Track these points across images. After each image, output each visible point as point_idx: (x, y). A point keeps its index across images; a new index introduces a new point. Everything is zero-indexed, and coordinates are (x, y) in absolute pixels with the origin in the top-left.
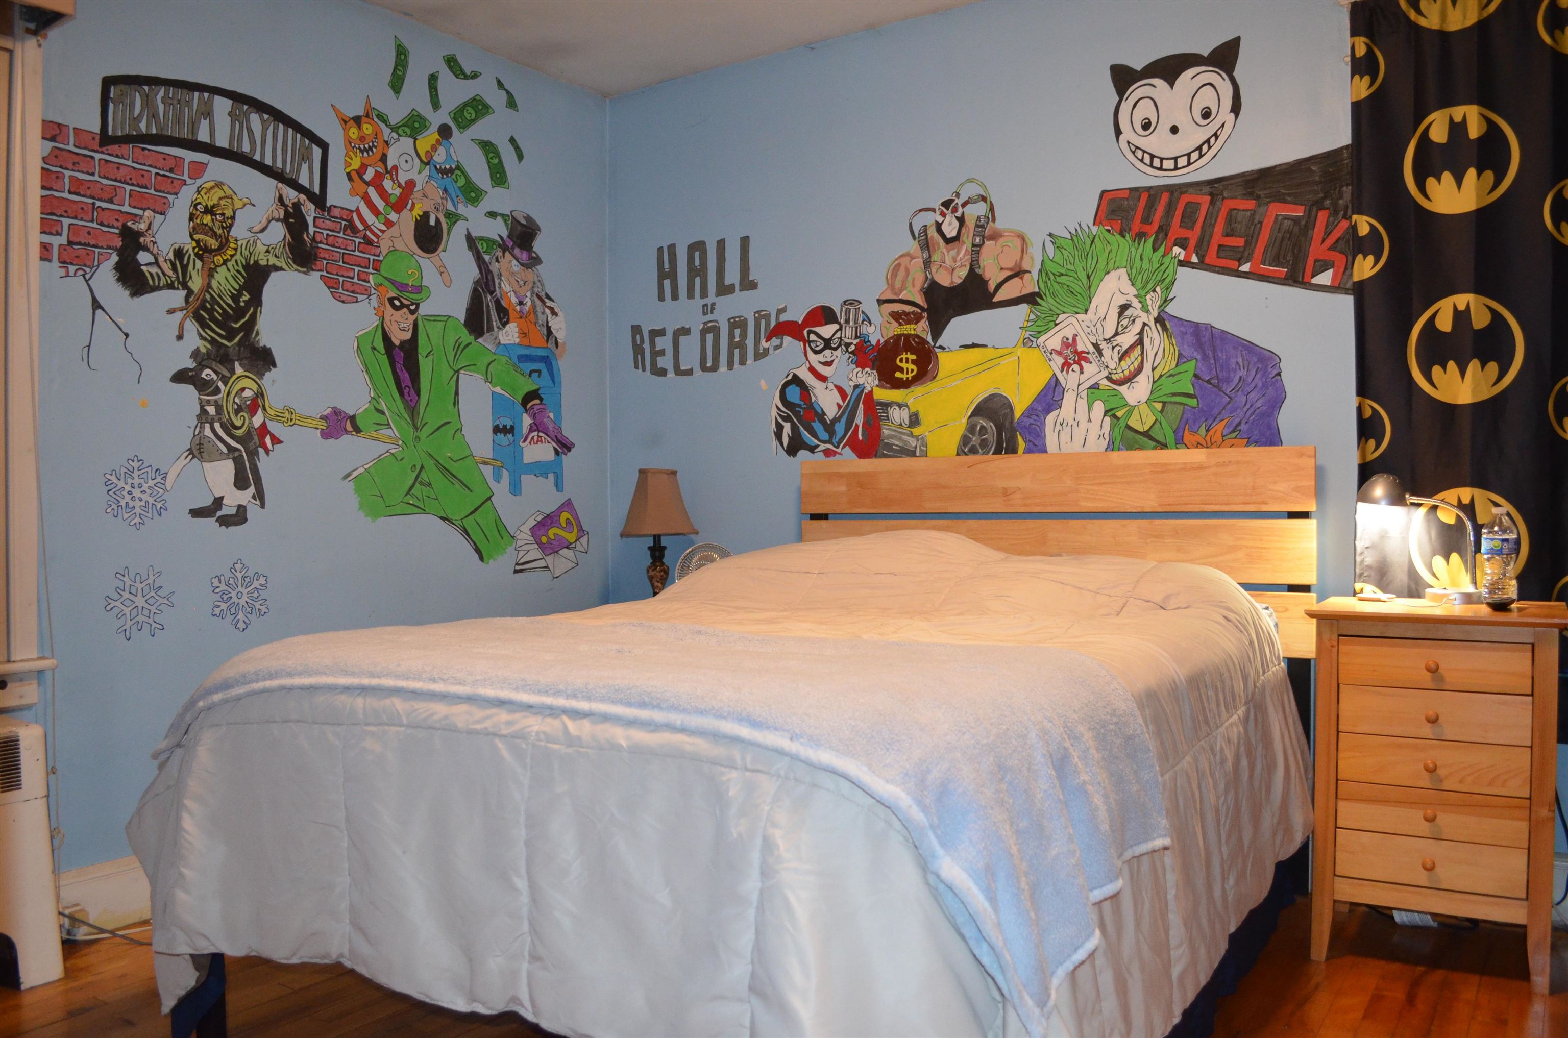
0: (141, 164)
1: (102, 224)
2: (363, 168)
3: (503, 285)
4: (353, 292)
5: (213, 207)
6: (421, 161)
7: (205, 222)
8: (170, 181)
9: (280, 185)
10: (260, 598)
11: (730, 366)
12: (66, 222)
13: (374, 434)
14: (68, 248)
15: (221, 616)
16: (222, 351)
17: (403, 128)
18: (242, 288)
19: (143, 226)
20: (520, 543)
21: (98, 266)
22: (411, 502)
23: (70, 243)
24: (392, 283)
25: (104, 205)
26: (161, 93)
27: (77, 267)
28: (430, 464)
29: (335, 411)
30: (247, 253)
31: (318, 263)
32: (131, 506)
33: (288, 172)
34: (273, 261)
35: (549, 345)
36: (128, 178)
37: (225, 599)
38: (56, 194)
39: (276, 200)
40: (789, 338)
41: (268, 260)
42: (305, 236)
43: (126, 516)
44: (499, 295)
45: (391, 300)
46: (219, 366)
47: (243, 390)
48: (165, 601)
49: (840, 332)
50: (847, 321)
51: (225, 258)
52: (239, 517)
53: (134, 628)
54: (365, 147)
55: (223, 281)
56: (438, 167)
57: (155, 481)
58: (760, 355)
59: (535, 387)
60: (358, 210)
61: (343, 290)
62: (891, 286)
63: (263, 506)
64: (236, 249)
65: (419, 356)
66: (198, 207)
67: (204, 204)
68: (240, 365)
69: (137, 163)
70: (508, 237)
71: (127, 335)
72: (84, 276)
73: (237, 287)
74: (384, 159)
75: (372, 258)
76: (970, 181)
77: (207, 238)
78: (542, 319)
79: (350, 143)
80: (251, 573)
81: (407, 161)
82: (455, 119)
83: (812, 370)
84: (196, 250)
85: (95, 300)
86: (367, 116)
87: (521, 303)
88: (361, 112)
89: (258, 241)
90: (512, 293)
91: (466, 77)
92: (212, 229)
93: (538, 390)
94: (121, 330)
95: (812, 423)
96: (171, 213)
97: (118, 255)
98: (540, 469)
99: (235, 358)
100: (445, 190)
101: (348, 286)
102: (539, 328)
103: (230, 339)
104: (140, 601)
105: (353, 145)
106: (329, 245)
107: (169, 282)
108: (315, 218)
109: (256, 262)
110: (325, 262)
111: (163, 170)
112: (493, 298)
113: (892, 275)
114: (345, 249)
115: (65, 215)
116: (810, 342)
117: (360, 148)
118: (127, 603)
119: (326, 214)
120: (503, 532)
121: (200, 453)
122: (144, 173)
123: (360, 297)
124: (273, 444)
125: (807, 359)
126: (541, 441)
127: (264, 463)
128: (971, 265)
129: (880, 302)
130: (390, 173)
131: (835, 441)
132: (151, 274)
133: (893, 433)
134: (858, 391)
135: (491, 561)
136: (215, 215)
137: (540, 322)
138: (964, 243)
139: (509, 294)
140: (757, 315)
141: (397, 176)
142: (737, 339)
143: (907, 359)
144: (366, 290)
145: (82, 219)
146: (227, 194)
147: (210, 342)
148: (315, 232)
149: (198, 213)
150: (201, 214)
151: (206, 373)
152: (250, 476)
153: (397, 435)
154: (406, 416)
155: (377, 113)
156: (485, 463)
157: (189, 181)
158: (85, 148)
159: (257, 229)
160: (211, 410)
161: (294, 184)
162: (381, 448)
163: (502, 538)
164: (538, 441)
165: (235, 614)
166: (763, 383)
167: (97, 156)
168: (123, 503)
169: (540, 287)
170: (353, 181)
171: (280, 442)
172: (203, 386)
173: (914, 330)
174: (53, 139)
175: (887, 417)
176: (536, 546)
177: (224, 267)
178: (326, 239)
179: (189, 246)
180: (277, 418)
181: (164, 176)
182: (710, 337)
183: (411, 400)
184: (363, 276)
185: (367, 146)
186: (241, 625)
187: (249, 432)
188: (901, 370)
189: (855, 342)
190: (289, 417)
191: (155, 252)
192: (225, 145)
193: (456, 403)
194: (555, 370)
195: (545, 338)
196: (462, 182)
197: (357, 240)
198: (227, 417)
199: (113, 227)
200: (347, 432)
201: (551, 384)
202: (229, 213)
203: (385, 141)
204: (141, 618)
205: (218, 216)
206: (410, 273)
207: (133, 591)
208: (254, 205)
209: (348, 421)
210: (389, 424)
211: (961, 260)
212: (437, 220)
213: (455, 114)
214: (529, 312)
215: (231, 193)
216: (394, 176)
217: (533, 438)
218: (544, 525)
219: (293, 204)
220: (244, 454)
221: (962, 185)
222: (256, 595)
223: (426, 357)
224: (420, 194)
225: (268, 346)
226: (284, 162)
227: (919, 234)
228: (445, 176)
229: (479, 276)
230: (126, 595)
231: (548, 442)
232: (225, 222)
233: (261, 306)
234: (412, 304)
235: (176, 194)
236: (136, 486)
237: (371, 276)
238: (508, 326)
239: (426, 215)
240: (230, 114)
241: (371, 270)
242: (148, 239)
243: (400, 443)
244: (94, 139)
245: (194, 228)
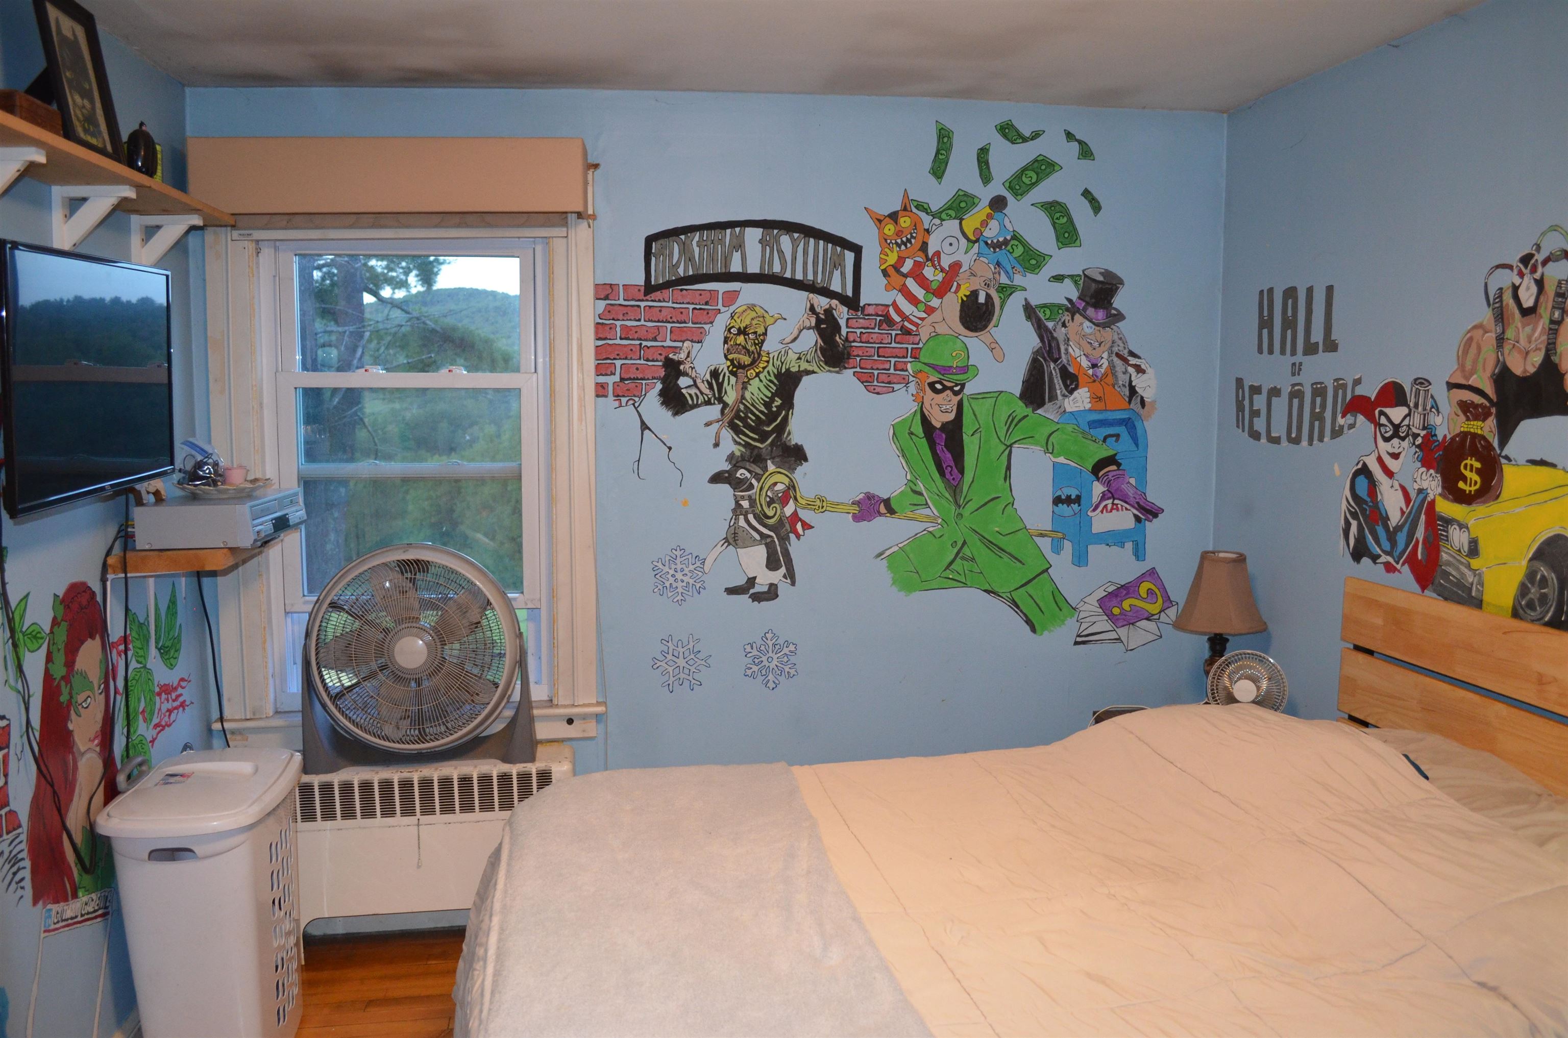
0: (680, 303)
1: (648, 360)
2: (901, 260)
3: (1070, 350)
4: (889, 383)
5: (746, 328)
6: (968, 240)
7: (738, 342)
8: (705, 312)
9: (811, 295)
10: (789, 663)
11: (1311, 443)
12: (618, 363)
13: (911, 515)
14: (621, 384)
15: (753, 676)
16: (756, 452)
17: (947, 212)
18: (774, 395)
19: (682, 356)
20: (1082, 615)
21: (645, 394)
22: (951, 577)
23: (622, 379)
24: (934, 368)
25: (649, 344)
26: (697, 238)
27: (628, 398)
28: (973, 540)
29: (868, 496)
30: (779, 363)
31: (851, 361)
32: (674, 586)
33: (819, 282)
34: (804, 366)
35: (1132, 406)
36: (669, 317)
37: (756, 662)
38: (611, 342)
39: (808, 310)
40: (1362, 417)
41: (799, 366)
42: (837, 338)
43: (670, 594)
44: (1065, 361)
45: (932, 385)
46: (752, 465)
47: (775, 484)
48: (703, 662)
49: (1408, 418)
50: (1416, 406)
51: (757, 371)
52: (772, 593)
53: (676, 683)
54: (902, 241)
55: (756, 392)
56: (989, 242)
57: (695, 566)
58: (1337, 433)
59: (1111, 453)
60: (894, 304)
61: (878, 382)
62: (1462, 367)
63: (793, 583)
64: (768, 362)
65: (964, 434)
66: (732, 331)
67: (737, 327)
68: (772, 463)
69: (677, 303)
70: (1079, 298)
71: (670, 448)
72: (634, 404)
73: (769, 395)
74: (924, 247)
75: (910, 347)
76: (1554, 228)
77: (741, 356)
78: (1122, 379)
79: (886, 240)
80: (781, 641)
81: (951, 244)
82: (1011, 188)
83: (1380, 460)
84: (731, 368)
85: (643, 423)
86: (905, 209)
87: (1094, 366)
88: (898, 207)
89: (790, 351)
90: (1083, 358)
91: (1025, 140)
92: (745, 348)
93: (1116, 455)
94: (665, 444)
95: (1376, 527)
96: (707, 340)
97: (661, 383)
98: (1114, 539)
99: (768, 457)
100: (998, 264)
101: (882, 377)
102: (1119, 389)
103: (762, 441)
104: (681, 662)
105: (889, 241)
106: (863, 343)
107: (706, 399)
108: (848, 319)
109: (788, 370)
110: (858, 359)
111: (700, 304)
112: (1057, 366)
113: (1463, 352)
114: (881, 343)
115: (618, 357)
116: (1381, 425)
117: (896, 243)
118: (671, 663)
119: (859, 313)
120: (1062, 604)
121: (735, 540)
122: (683, 310)
123: (896, 387)
124: (804, 530)
125: (1377, 447)
126: (1117, 509)
127: (795, 547)
128: (1547, 350)
129: (1451, 386)
130: (932, 260)
131: (1396, 554)
132: (690, 395)
133: (1451, 559)
134: (1421, 496)
135: (1046, 633)
136: (748, 334)
137: (1121, 383)
138: (1541, 317)
139: (1078, 359)
140: (1335, 384)
141: (939, 262)
142: (1317, 410)
143: (1472, 466)
144: (904, 379)
145: (631, 359)
146: (759, 314)
147: (744, 446)
148: (848, 332)
149: (732, 335)
150: (734, 337)
151: (741, 473)
152: (781, 558)
153: (936, 513)
154: (947, 495)
155: (915, 204)
156: (1042, 535)
157: (723, 309)
158: (632, 300)
159: (788, 340)
160: (745, 504)
161: (826, 292)
162: (917, 527)
163: (1061, 610)
164: (1112, 509)
165: (766, 676)
166: (1336, 468)
167: (643, 304)
168: (667, 584)
169: (1122, 345)
170: (889, 276)
171: (811, 527)
172: (737, 484)
173: (1481, 428)
174: (606, 298)
175: (1447, 536)
176: (1106, 618)
177: (757, 378)
178: (860, 337)
179: (724, 366)
180: (809, 506)
181: (700, 309)
182: (1296, 402)
183: (954, 479)
184: (900, 366)
185: (904, 239)
186: (771, 685)
187: (781, 521)
188: (1464, 479)
189: (1423, 433)
190: (821, 504)
191: (693, 376)
192: (757, 271)
193: (1007, 476)
194: (1139, 432)
195: (1127, 399)
196: (1019, 251)
197: (894, 333)
198: (760, 509)
199: (657, 361)
200: (880, 514)
201: (1133, 447)
202: (760, 330)
203: (925, 229)
204: (682, 676)
205: (750, 335)
206: (954, 354)
207: (676, 654)
208: (785, 319)
209: (882, 504)
210: (927, 504)
211: (1536, 341)
212: (988, 296)
213: (1010, 183)
214: (1106, 375)
215: (764, 312)
216: (936, 262)
217: (1106, 506)
218: (1116, 596)
219: (825, 311)
220: (776, 540)
221: (1543, 234)
222: (785, 659)
223: (972, 435)
224: (968, 273)
225: (800, 444)
226: (815, 273)
227: (1495, 299)
228: (997, 250)
229: (1040, 345)
230: (670, 657)
231: (1126, 509)
232: (757, 339)
233: (793, 409)
234: (957, 385)
235: (712, 323)
236: (679, 570)
237: (909, 365)
238: (1076, 393)
239: (974, 294)
240: (760, 241)
241: (909, 359)
242: (687, 366)
243: (940, 521)
244: (639, 290)
245: (728, 350)
